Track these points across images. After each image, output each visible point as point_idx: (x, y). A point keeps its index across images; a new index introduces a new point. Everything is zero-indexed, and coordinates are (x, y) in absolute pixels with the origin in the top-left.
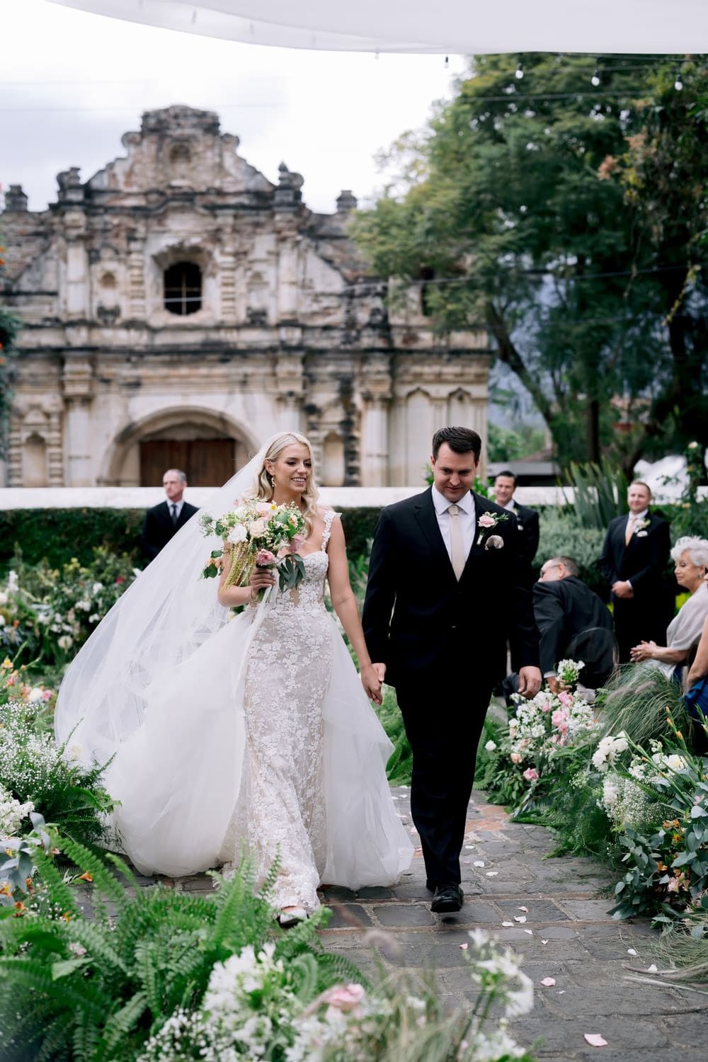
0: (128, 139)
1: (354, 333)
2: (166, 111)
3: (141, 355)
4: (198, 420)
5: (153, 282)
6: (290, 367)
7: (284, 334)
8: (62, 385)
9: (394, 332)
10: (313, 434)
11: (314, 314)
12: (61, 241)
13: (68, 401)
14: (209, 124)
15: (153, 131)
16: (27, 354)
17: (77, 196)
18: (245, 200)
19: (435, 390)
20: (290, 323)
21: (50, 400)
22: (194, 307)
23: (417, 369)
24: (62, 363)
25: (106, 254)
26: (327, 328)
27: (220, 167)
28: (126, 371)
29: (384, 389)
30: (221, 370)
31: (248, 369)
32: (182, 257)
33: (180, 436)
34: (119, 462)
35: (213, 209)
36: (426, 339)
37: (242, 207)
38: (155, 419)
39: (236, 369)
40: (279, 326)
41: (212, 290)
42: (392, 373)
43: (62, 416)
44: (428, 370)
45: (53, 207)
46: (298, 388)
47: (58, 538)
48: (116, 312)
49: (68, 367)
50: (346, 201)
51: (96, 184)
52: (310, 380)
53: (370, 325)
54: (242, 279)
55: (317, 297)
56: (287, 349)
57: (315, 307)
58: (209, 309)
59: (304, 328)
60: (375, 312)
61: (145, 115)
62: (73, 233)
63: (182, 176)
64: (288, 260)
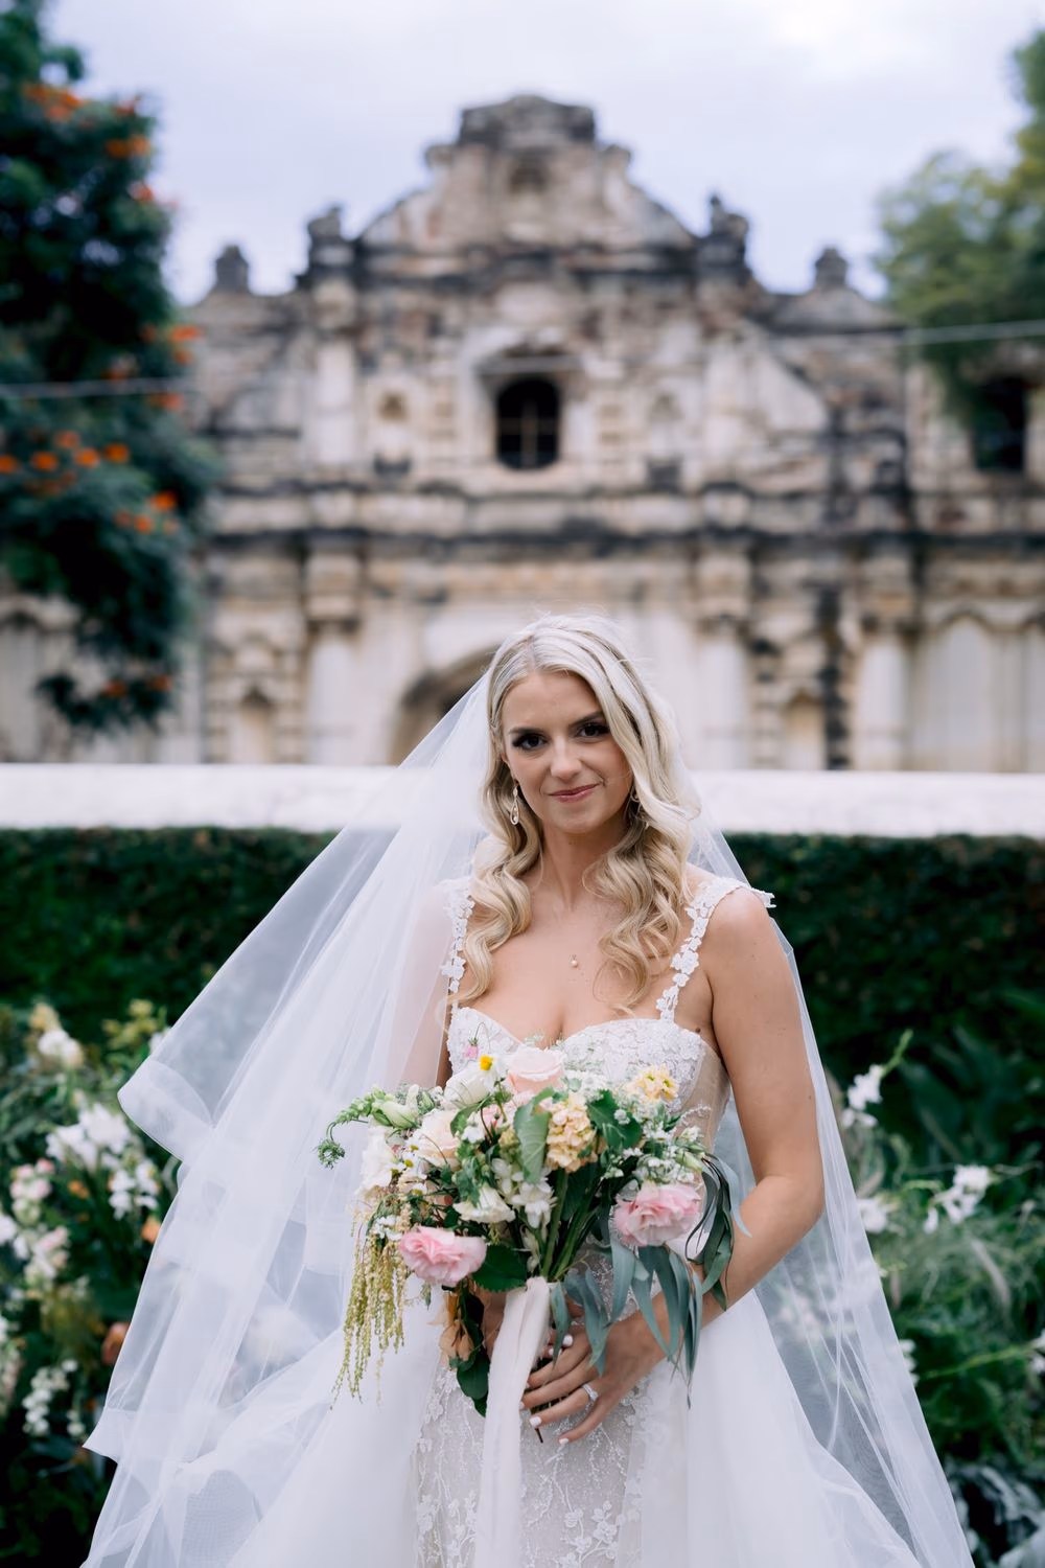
0: (436, 155)
1: (841, 505)
2: (505, 105)
3: (449, 544)
5: (473, 411)
6: (725, 567)
7: (714, 505)
8: (303, 598)
9: (922, 502)
10: (766, 692)
11: (770, 471)
12: (309, 338)
13: (315, 628)
14: (580, 126)
15: (480, 138)
17: (335, 256)
18: (643, 261)
19: (993, 608)
20: (726, 485)
21: (281, 626)
22: (548, 459)
23: (964, 572)
24: (304, 557)
25: (390, 360)
26: (793, 497)
27: (599, 201)
28: (420, 574)
29: (898, 608)
30: (595, 572)
31: (643, 569)
32: (527, 368)
35: (584, 278)
36: (981, 515)
37: (639, 273)
39: (623, 571)
40: (702, 492)
41: (581, 427)
42: (919, 578)
43: (305, 654)
44: (983, 573)
45: (297, 280)
47: (117, 926)
48: (404, 467)
49: (314, 567)
50: (830, 267)
51: (373, 238)
52: (760, 590)
53: (878, 490)
54: (635, 404)
55: (775, 440)
56: (719, 534)
57: (773, 459)
58: (578, 460)
59: (752, 496)
60: (885, 465)
61: (467, 114)
62: (329, 322)
63: (527, 222)
64: (724, 367)
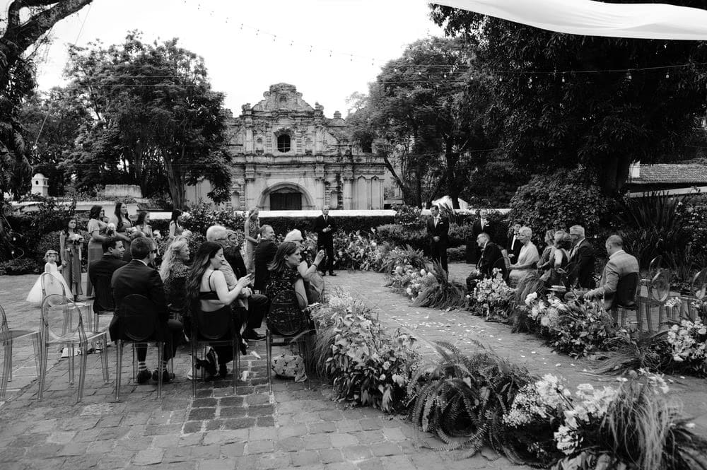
0: (266, 94)
1: (340, 158)
2: (278, 85)
3: (271, 165)
4: (289, 187)
5: (274, 141)
6: (320, 169)
7: (318, 158)
8: (245, 175)
9: (354, 158)
10: (327, 191)
11: (327, 151)
12: (244, 128)
13: (246, 181)
14: (292, 89)
15: (274, 91)
16: (235, 165)
17: (250, 113)
18: (304, 114)
19: (366, 176)
20: (320, 155)
22: (288, 150)
23: (361, 170)
24: (245, 169)
25: (259, 132)
26: (331, 156)
27: (296, 103)
28: (266, 171)
29: (350, 176)
30: (297, 170)
31: (306, 170)
32: (284, 133)
33: (283, 192)
34: (263, 201)
35: (294, 117)
36: (364, 160)
37: (304, 116)
38: (275, 187)
39: (302, 170)
40: (316, 156)
41: (294, 144)
42: (353, 171)
43: (245, 185)
44: (365, 170)
45: (241, 116)
46: (322, 176)
48: (262, 151)
49: (246, 170)
50: (337, 115)
51: (255, 109)
52: (326, 173)
53: (345, 155)
54: (304, 140)
55: (328, 146)
56: (319, 163)
57: (328, 149)
58: (293, 150)
59: (324, 156)
60: (347, 151)
61: (272, 87)
62: (248, 125)
63: (284, 107)
64: (319, 134)
